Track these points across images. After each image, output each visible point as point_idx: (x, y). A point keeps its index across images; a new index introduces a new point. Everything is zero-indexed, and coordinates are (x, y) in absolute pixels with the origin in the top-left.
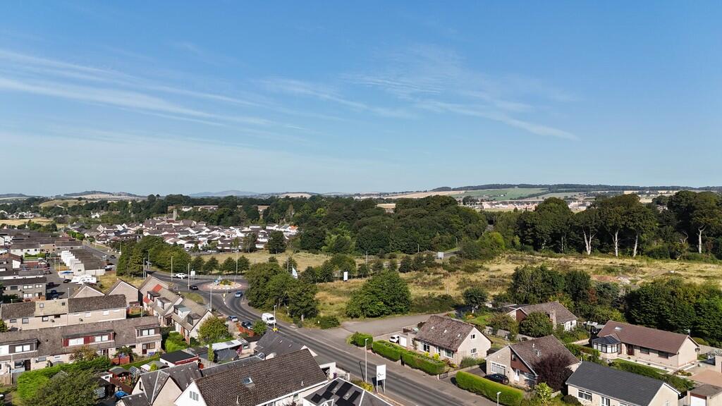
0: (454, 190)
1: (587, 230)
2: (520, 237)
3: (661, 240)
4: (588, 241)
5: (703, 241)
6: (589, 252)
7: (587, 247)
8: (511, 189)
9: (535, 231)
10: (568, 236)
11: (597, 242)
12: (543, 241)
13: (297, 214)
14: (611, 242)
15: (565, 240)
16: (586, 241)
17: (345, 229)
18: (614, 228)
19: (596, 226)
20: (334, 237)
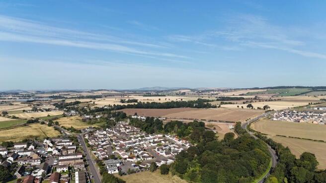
0: (261, 89)
2: (287, 178)
8: (292, 89)
9: (295, 178)
13: (179, 130)
17: (197, 162)
20: (191, 169)
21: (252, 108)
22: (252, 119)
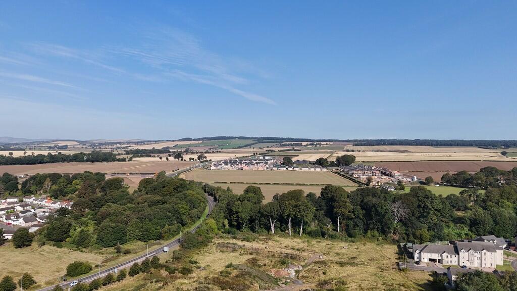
0: (194, 140)
1: (272, 216)
2: (228, 219)
3: (316, 221)
4: (273, 223)
5: (340, 224)
6: (273, 232)
7: (272, 228)
8: (234, 140)
9: (238, 217)
10: (260, 221)
11: (278, 224)
12: (243, 224)
13: (54, 187)
14: (287, 224)
15: (258, 223)
16: (271, 224)
17: (89, 219)
18: (289, 216)
19: (277, 214)
20: (79, 230)
21: (182, 160)
22: (181, 169)
